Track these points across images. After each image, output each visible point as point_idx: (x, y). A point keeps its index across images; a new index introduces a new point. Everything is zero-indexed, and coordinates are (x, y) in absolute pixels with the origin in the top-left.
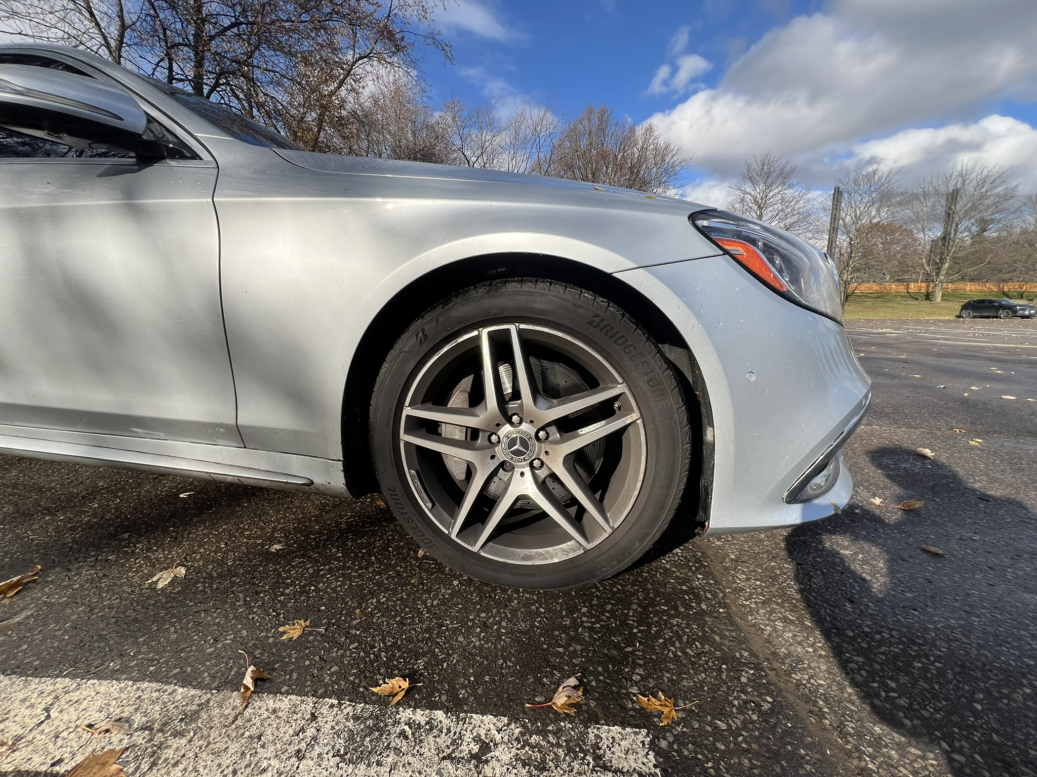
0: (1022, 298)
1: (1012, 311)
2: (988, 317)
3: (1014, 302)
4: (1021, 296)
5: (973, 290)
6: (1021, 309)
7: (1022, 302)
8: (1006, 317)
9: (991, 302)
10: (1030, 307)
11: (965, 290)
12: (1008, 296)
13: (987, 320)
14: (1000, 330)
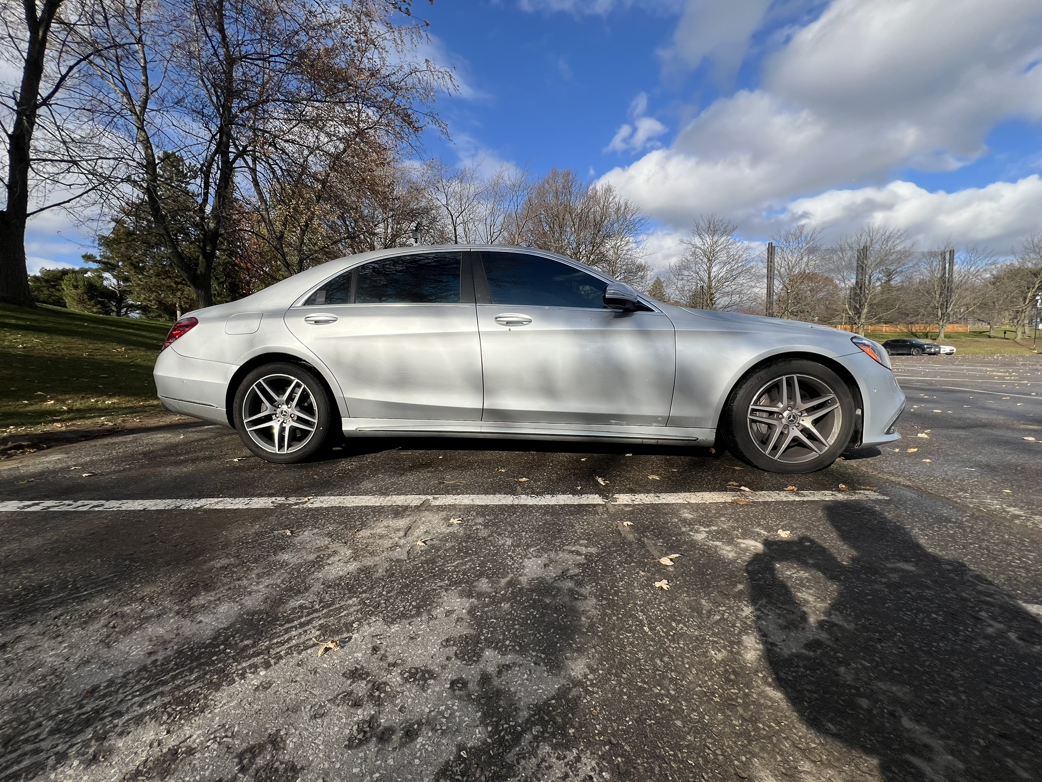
0: (927, 337)
1: (921, 349)
2: (903, 354)
3: (922, 341)
4: (926, 336)
5: (889, 331)
6: (928, 348)
7: (928, 341)
8: (917, 354)
9: (904, 341)
10: (935, 345)
11: (881, 331)
12: (916, 336)
13: (904, 357)
14: (916, 366)
